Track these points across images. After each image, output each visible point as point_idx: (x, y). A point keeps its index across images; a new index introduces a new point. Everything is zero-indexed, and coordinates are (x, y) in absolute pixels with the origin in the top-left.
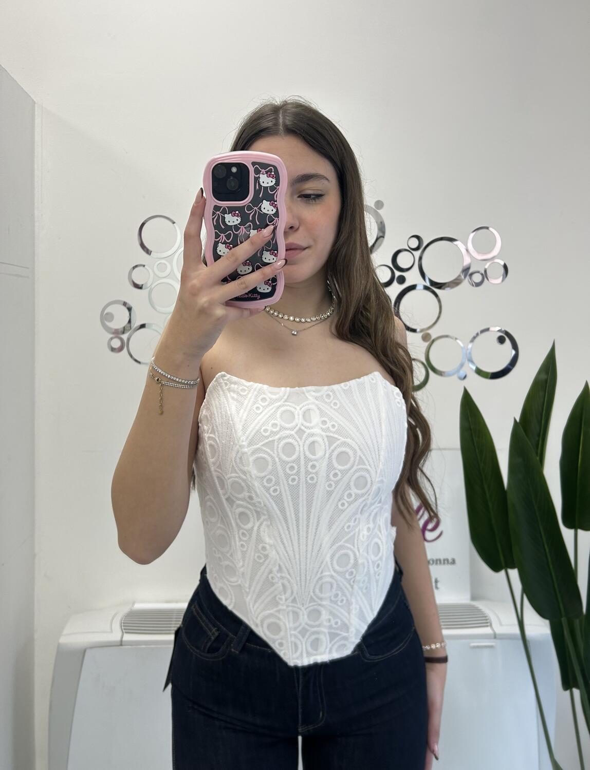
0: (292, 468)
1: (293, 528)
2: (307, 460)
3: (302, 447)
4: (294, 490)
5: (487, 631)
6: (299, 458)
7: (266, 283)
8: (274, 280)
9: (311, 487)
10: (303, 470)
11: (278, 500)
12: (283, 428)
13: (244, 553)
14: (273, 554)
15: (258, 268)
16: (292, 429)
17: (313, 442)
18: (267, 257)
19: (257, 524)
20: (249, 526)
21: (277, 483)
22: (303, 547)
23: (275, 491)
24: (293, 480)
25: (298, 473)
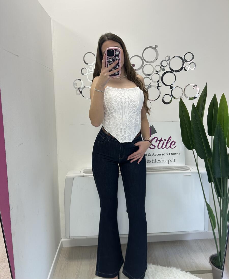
0: (121, 103)
1: (121, 115)
2: (124, 102)
3: (123, 99)
4: (122, 107)
5: (189, 171)
6: (123, 101)
7: (117, 72)
8: (119, 72)
9: (125, 107)
10: (124, 103)
11: (119, 109)
12: (120, 96)
13: (112, 120)
14: (118, 120)
15: (116, 69)
16: (122, 96)
17: (126, 98)
18: (117, 67)
19: (115, 114)
20: (113, 115)
21: (119, 106)
22: (123, 118)
23: (118, 107)
24: (122, 105)
25: (123, 104)
